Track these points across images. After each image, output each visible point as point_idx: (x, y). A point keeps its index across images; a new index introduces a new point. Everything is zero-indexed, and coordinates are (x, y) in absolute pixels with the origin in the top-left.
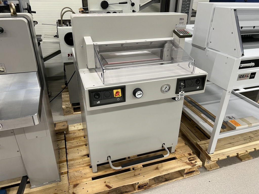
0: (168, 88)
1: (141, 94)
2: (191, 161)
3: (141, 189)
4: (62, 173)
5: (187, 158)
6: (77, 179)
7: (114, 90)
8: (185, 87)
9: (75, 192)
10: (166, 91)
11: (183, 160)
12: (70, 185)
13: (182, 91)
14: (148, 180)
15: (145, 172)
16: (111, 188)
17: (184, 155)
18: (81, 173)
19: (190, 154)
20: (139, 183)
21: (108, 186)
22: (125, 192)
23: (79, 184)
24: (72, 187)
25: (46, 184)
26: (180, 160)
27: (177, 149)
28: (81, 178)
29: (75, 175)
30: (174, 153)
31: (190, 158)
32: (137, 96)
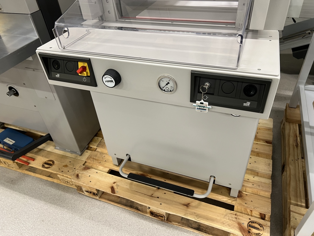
0: (172, 85)
1: (112, 81)
2: (250, 228)
3: (154, 217)
4: (91, 148)
5: (250, 219)
6: (95, 162)
7: (79, 63)
8: (213, 94)
9: (80, 175)
10: (168, 90)
11: (239, 219)
12: (83, 165)
13: (202, 101)
14: (164, 212)
15: (167, 200)
16: (114, 193)
17: (251, 211)
18: (103, 158)
19: (264, 215)
20: (151, 208)
21: (113, 189)
22: (136, 207)
23: (90, 169)
24: (82, 168)
25: (68, 151)
26: (234, 214)
27: (247, 195)
28: (98, 163)
29: (96, 157)
30: (236, 199)
31: (253, 222)
32: (106, 83)
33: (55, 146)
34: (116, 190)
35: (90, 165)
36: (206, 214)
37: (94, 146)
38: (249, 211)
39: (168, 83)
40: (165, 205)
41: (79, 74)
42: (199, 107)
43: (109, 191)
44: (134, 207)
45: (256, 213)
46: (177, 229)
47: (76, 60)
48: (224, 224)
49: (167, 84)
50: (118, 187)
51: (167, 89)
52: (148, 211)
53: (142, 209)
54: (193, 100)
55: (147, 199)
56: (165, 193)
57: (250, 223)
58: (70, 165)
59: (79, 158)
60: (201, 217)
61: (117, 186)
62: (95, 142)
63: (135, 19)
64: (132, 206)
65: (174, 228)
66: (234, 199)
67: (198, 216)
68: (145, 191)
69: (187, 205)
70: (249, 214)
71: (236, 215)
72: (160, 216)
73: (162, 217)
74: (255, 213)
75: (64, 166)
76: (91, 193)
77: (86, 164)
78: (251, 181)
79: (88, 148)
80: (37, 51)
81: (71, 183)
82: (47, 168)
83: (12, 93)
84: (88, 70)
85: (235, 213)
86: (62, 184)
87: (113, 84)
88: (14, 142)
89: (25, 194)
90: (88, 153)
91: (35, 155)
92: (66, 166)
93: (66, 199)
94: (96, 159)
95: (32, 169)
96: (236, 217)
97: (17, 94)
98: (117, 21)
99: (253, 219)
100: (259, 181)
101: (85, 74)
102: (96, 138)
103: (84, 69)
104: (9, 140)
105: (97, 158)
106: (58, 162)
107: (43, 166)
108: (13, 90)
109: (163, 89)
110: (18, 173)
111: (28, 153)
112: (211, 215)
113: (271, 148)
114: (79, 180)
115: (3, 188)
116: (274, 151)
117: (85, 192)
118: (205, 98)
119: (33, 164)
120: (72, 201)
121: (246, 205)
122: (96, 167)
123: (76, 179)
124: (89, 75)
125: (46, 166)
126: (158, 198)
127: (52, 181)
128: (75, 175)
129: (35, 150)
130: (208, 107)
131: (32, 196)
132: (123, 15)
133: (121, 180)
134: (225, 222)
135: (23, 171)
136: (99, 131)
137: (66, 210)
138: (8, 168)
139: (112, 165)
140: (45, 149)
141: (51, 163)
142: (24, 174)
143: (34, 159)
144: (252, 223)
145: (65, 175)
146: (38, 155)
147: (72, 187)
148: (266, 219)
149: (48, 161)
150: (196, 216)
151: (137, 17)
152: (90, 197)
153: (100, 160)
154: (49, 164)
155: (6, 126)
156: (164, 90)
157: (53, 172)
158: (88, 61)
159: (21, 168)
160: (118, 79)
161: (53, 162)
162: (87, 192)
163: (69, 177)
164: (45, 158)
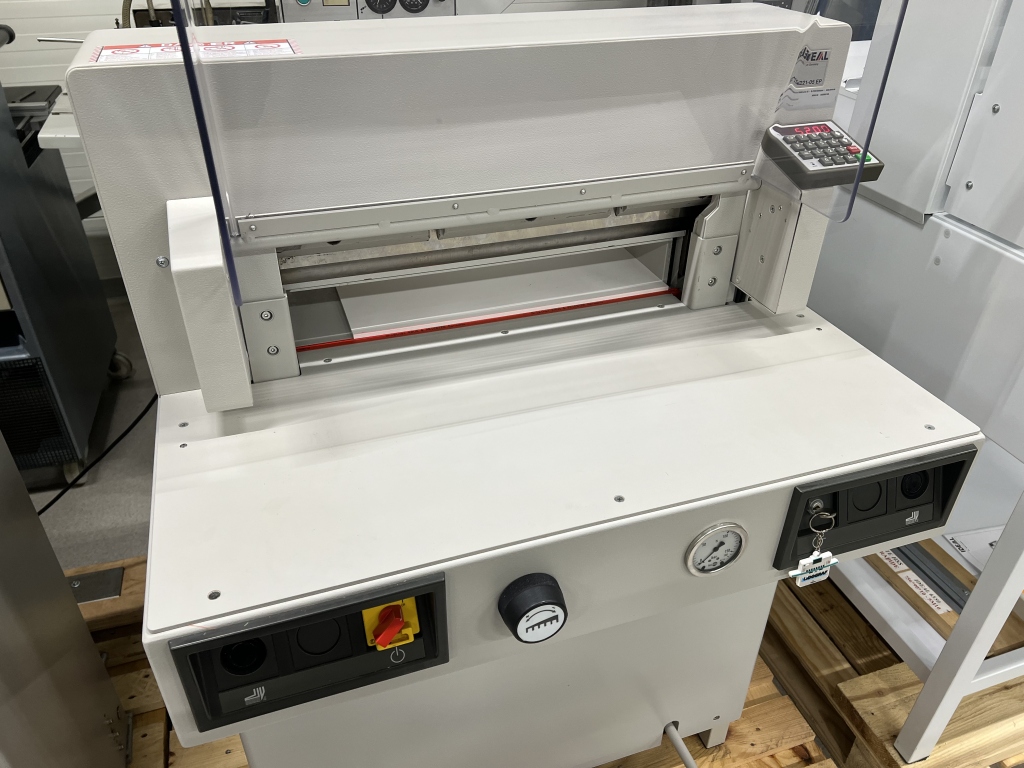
0: (731, 544)
1: (556, 618)
10: (714, 564)
13: (817, 554)
17: (772, 756)
19: (803, 750)
30: (723, 749)
32: (526, 636)
38: (768, 761)
39: (722, 544)
42: (807, 576)
45: (786, 756)
49: (716, 549)
51: (714, 561)
66: (721, 753)
74: (784, 758)
80: (149, 639)
87: (555, 626)
101: (407, 635)
109: (702, 566)
124: (416, 631)
148: (814, 754)
151: (356, 335)
156: (702, 570)
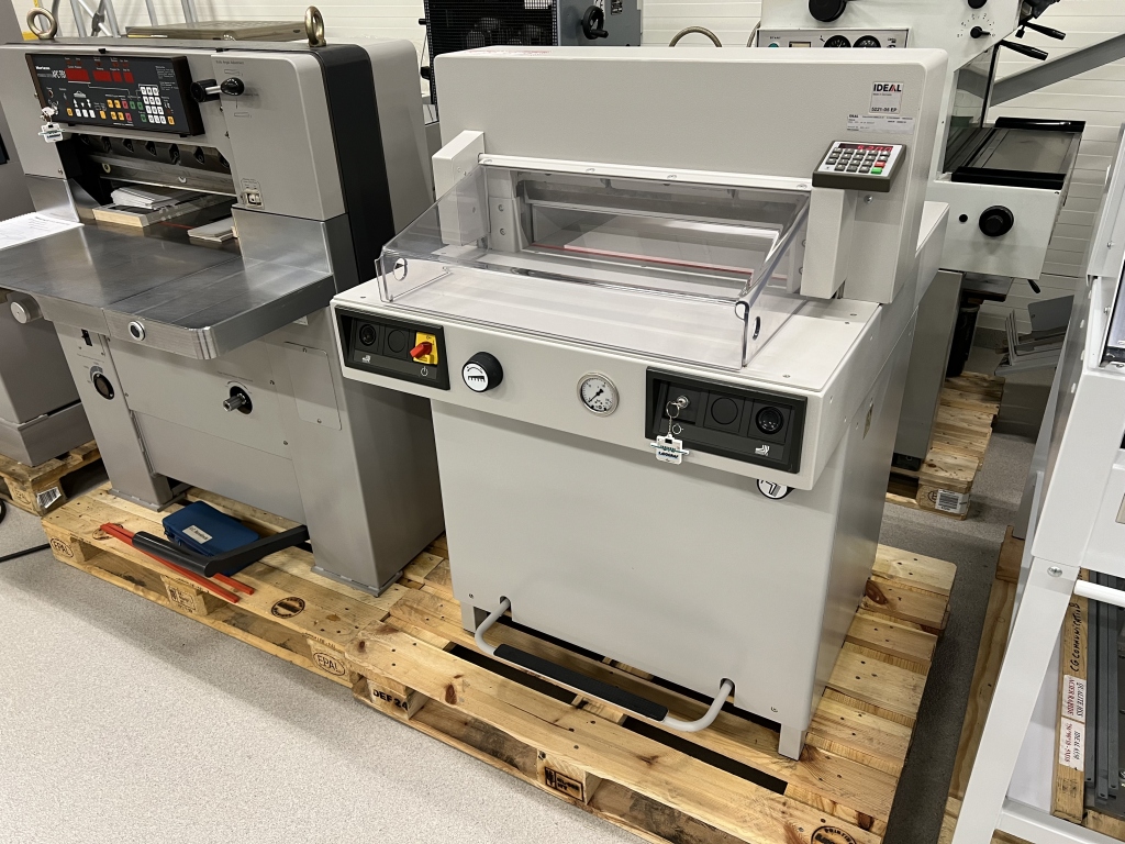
0: (609, 396)
1: (482, 377)
3: (555, 788)
4: (410, 580)
5: (823, 821)
6: (412, 618)
7: (418, 335)
8: (693, 423)
9: (367, 644)
10: (600, 407)
11: (791, 815)
12: (382, 621)
13: (670, 437)
14: (581, 771)
15: (595, 738)
16: (453, 702)
17: (834, 803)
18: (437, 609)
19: (868, 820)
20: (547, 757)
21: (450, 693)
22: (508, 758)
23: (398, 634)
24: (376, 627)
25: (345, 582)
26: (779, 802)
27: (828, 758)
28: (423, 620)
29: (418, 604)
30: (793, 764)
31: (830, 830)
32: (469, 382)
33: (313, 566)
34: (459, 695)
35: (398, 624)
36: (697, 790)
37: (416, 577)
38: (826, 802)
39: (601, 391)
40: (589, 751)
41: (415, 359)
42: (662, 451)
43: (440, 697)
44: (502, 754)
45: (847, 811)
46: (614, 831)
47: (415, 328)
48: (745, 821)
49: (598, 394)
50: (466, 690)
51: (599, 404)
52: (540, 765)
53: (524, 763)
54: (651, 434)
55: (541, 730)
56: (593, 722)
57: (822, 832)
58: (346, 616)
59: (373, 602)
60: (683, 795)
61: (465, 685)
62: (423, 566)
63: (562, 251)
64: (497, 752)
65: (607, 828)
66: (787, 764)
67: (675, 791)
68: (538, 710)
69: (650, 761)
70: (827, 809)
71: (784, 804)
72: (570, 785)
73: (577, 788)
74: (843, 811)
75: (328, 618)
76: (389, 698)
77: (389, 620)
78: (849, 724)
79: (402, 580)
80: (332, 301)
81: (340, 668)
82: (283, 616)
83: (237, 402)
84: (435, 352)
85: (783, 801)
86: (314, 669)
87: (484, 384)
88: (210, 538)
89: (211, 682)
90: (397, 593)
91: (259, 579)
92: (335, 618)
93: (318, 712)
94: (417, 611)
95: (242, 620)
96: (785, 809)
97: (246, 407)
98: (517, 252)
99: (831, 822)
100: (875, 727)
101: (427, 359)
102: (427, 555)
103: (427, 348)
104: (196, 532)
105: (419, 608)
106: (313, 607)
107: (274, 611)
108: (240, 397)
109: (591, 404)
110: (202, 626)
111: (239, 574)
112: (711, 795)
113: (932, 644)
114: (365, 656)
115: (157, 660)
116: (937, 656)
117: (374, 697)
118: (677, 429)
119: (249, 604)
120: (335, 720)
121: (820, 784)
122: (413, 633)
123: (356, 653)
124: (436, 363)
125: (282, 611)
126: (572, 730)
127: (288, 659)
128: (355, 642)
129: (258, 568)
130: (681, 450)
131: (231, 692)
132: (536, 238)
133: (478, 674)
134: (748, 819)
135: (217, 622)
136: (437, 539)
137: (314, 739)
138: (178, 610)
139: (460, 632)
140: (285, 568)
141: (297, 605)
142: (218, 633)
143: (252, 591)
144: (826, 831)
145: (327, 641)
146: (265, 581)
147: (340, 681)
148: (874, 829)
149: (288, 599)
150: (670, 790)
151: (566, 247)
152: (386, 715)
153: (427, 614)
154: (291, 607)
155: (191, 498)
156: (592, 407)
157: (296, 628)
158: (438, 332)
159: (213, 615)
160: (495, 374)
161: (302, 604)
162: (380, 694)
163: (337, 646)
164: (281, 591)
